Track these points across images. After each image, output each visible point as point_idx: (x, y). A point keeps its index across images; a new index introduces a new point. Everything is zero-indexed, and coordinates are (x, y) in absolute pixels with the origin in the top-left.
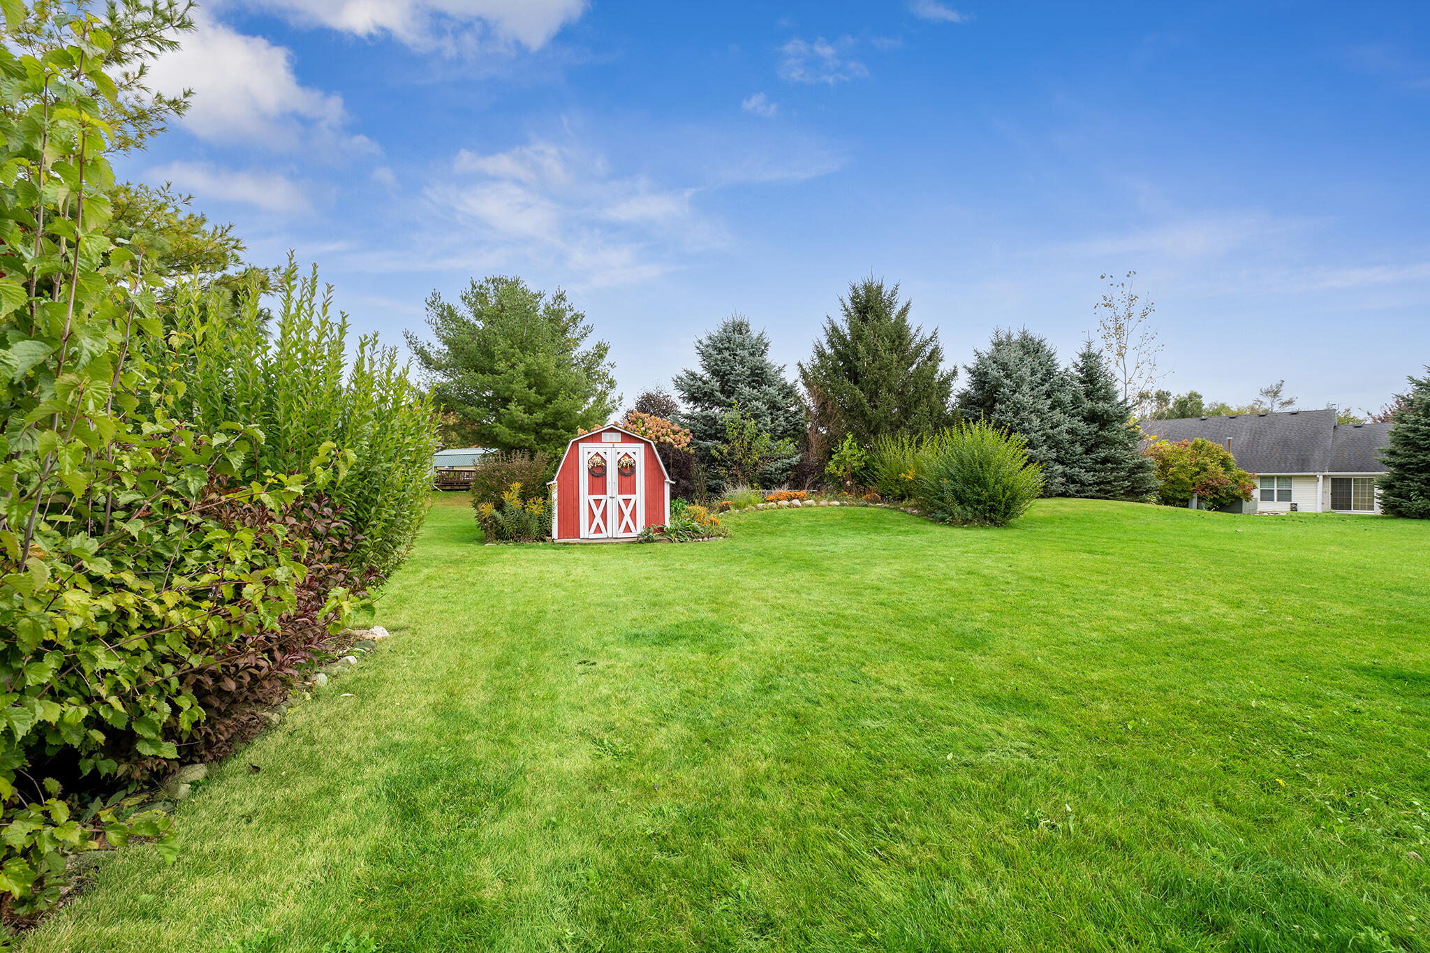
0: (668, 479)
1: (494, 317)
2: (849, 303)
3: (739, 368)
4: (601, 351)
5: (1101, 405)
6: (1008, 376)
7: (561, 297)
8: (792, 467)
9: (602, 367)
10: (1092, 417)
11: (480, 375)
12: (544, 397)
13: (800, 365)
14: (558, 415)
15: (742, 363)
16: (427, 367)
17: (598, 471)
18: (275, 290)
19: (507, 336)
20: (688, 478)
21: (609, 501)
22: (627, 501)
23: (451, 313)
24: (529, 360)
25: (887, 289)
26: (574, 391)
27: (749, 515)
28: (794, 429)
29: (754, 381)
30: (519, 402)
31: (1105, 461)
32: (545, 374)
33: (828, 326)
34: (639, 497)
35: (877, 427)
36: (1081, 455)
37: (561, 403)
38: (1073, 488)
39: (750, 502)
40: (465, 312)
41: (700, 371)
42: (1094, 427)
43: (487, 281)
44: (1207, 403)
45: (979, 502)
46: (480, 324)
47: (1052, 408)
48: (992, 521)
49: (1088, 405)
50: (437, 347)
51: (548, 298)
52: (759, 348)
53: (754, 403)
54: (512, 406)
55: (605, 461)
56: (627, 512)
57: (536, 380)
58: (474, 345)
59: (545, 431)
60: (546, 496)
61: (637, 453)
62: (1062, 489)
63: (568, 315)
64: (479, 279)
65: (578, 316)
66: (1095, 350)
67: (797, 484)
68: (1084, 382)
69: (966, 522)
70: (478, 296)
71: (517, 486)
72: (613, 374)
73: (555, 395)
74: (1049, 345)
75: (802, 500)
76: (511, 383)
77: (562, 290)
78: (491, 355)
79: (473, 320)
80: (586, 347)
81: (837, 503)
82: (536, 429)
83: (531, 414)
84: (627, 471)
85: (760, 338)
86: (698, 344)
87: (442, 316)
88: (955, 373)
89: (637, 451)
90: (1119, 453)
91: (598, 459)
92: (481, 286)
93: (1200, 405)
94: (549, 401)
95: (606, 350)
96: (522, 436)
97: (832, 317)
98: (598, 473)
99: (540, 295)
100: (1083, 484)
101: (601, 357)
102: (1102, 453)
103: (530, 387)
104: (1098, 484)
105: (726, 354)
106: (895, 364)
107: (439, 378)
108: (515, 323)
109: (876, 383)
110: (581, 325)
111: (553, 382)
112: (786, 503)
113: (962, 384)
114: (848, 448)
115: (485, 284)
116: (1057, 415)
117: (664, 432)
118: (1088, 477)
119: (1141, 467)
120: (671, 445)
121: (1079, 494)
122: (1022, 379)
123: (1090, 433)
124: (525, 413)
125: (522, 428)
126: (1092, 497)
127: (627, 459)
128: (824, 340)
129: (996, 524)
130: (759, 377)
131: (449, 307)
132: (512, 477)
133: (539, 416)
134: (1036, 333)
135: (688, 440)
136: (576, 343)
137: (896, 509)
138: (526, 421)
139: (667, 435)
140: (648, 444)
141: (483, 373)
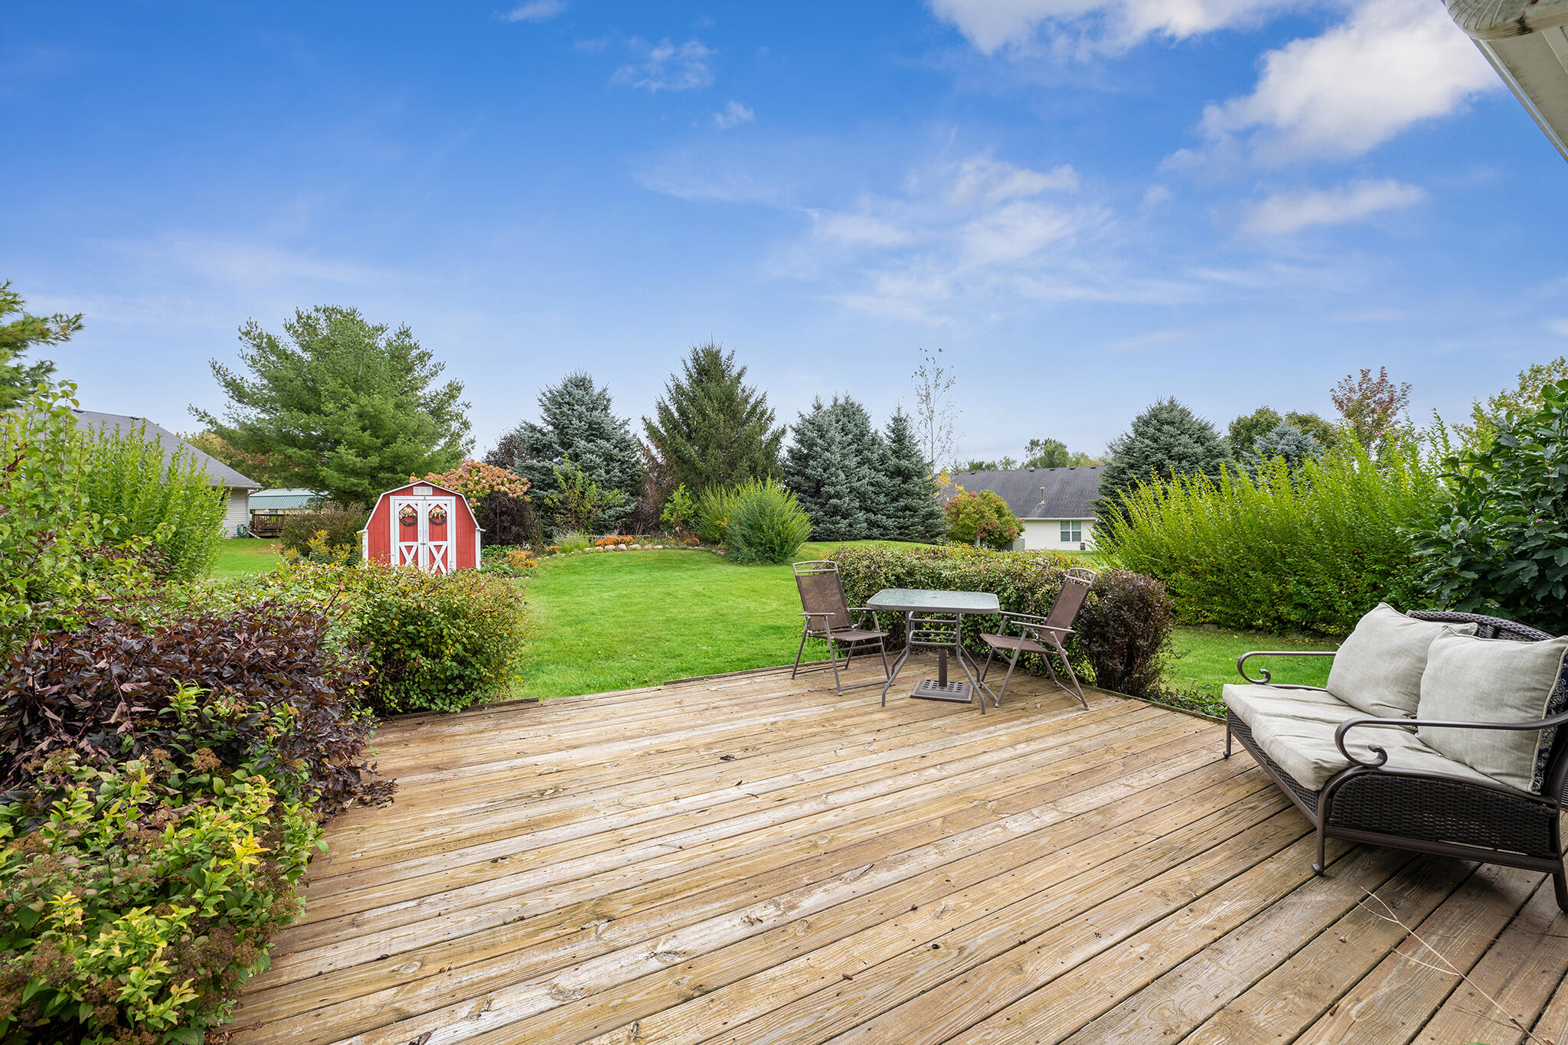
0: (478, 528)
1: (323, 350)
2: (690, 364)
3: (575, 422)
4: (453, 391)
5: (904, 463)
6: (822, 437)
7: (406, 333)
8: (626, 515)
9: (454, 408)
10: (898, 472)
11: (305, 415)
12: (380, 440)
13: (643, 419)
14: (397, 459)
15: (580, 419)
16: (239, 401)
17: (411, 521)
18: (56, 339)
19: (335, 374)
20: (521, 524)
21: (421, 548)
22: (438, 548)
23: (272, 345)
24: (364, 400)
25: (724, 355)
26: (415, 434)
27: (575, 559)
28: (632, 479)
29: (592, 435)
30: (350, 445)
31: (906, 508)
32: (382, 417)
33: (671, 385)
34: (451, 543)
35: (708, 478)
36: (885, 503)
37: (400, 446)
38: (876, 531)
39: (577, 547)
40: (289, 343)
41: (539, 423)
42: (898, 480)
43: (317, 310)
44: (1071, 451)
45: (761, 545)
46: (307, 356)
47: (860, 464)
48: (772, 560)
49: (893, 461)
50: (252, 379)
51: (391, 334)
52: (601, 403)
53: (588, 456)
54: (341, 449)
55: (416, 512)
56: (438, 557)
57: (371, 422)
58: (298, 382)
59: (382, 475)
60: (354, 542)
61: (449, 505)
62: (867, 532)
63: (414, 353)
64: (307, 309)
65: (425, 355)
66: (903, 415)
67: (628, 529)
68: (894, 442)
69: (751, 561)
70: (306, 326)
71: (323, 533)
72: (467, 415)
73: (394, 438)
74: (866, 408)
75: (628, 544)
76: (341, 425)
77: (407, 326)
78: (318, 394)
79: (298, 351)
80: (435, 386)
81: (660, 547)
82: (372, 474)
83: (365, 458)
84: (438, 522)
85: (602, 395)
86: (541, 397)
87: (259, 347)
88: (784, 432)
89: (448, 503)
90: (914, 502)
91: (409, 510)
92: (309, 317)
93: (1065, 454)
94: (386, 444)
95: (459, 389)
96: (353, 480)
97: (677, 375)
98: (409, 523)
99: (381, 329)
100: (885, 528)
101: (453, 397)
102: (902, 503)
103: (364, 429)
104: (900, 529)
105: (565, 409)
106: (722, 424)
107: (252, 414)
108: (348, 362)
109: (706, 440)
110: (430, 363)
111: (391, 425)
112: (613, 547)
113: (789, 441)
114: (680, 497)
115: (314, 314)
116: (865, 470)
117: (499, 481)
118: (890, 523)
119: (931, 515)
120: (505, 494)
121: (883, 536)
122: (833, 440)
123: (894, 486)
124: (358, 456)
125: (354, 472)
126: (896, 540)
127: (438, 509)
128: (666, 398)
129: (775, 562)
130: (595, 431)
131: (269, 337)
132: (320, 524)
133: (374, 460)
134: (856, 399)
135: (525, 489)
136: (425, 380)
137: (709, 551)
138: (359, 465)
139: (503, 484)
140: (459, 497)
141: (308, 412)
